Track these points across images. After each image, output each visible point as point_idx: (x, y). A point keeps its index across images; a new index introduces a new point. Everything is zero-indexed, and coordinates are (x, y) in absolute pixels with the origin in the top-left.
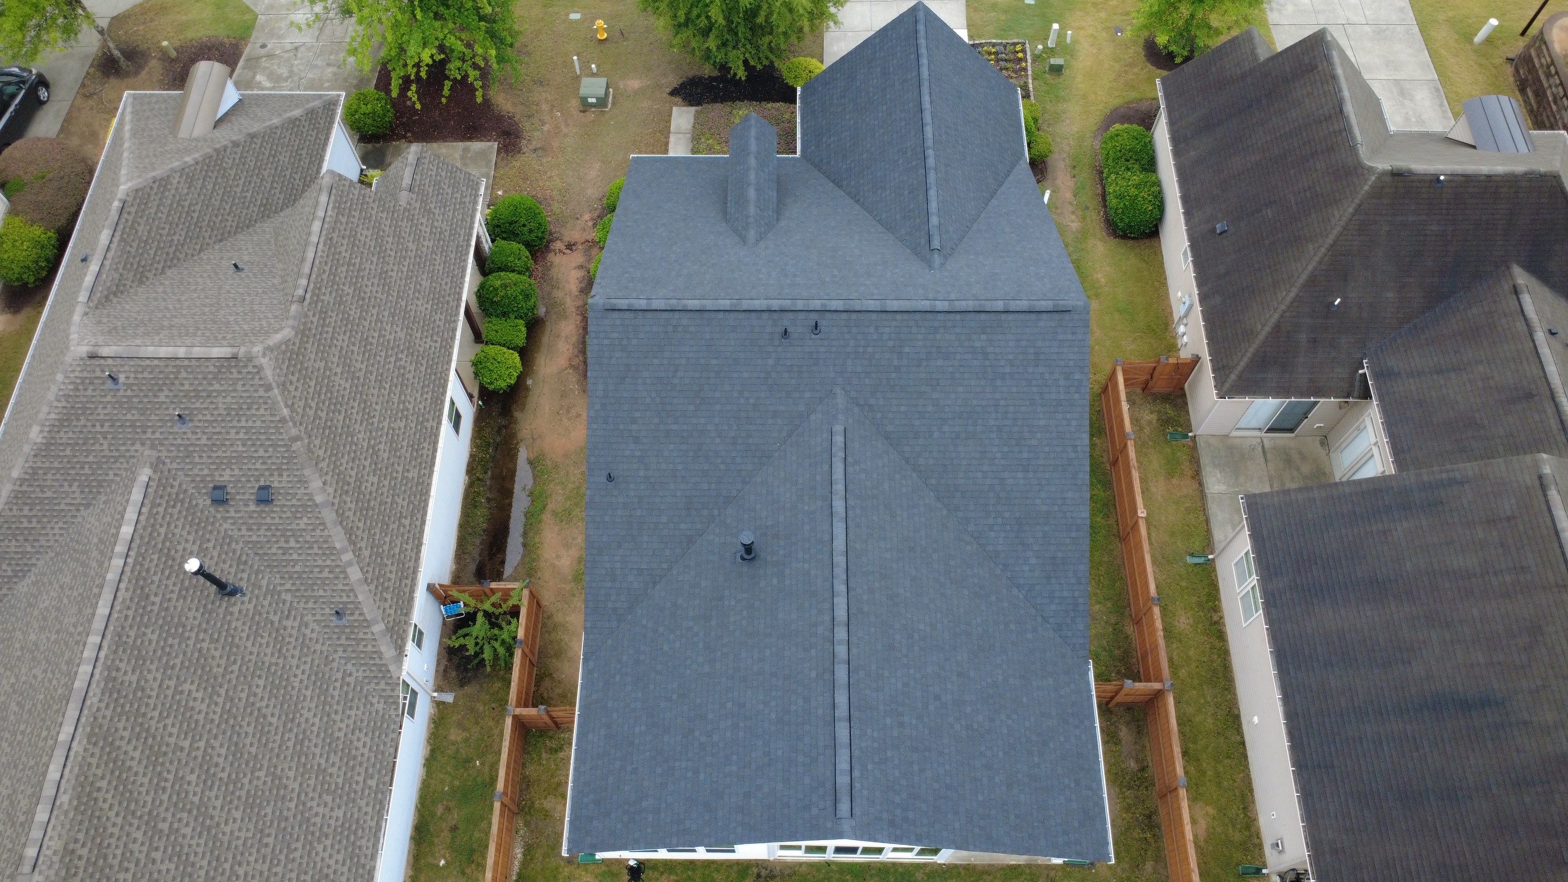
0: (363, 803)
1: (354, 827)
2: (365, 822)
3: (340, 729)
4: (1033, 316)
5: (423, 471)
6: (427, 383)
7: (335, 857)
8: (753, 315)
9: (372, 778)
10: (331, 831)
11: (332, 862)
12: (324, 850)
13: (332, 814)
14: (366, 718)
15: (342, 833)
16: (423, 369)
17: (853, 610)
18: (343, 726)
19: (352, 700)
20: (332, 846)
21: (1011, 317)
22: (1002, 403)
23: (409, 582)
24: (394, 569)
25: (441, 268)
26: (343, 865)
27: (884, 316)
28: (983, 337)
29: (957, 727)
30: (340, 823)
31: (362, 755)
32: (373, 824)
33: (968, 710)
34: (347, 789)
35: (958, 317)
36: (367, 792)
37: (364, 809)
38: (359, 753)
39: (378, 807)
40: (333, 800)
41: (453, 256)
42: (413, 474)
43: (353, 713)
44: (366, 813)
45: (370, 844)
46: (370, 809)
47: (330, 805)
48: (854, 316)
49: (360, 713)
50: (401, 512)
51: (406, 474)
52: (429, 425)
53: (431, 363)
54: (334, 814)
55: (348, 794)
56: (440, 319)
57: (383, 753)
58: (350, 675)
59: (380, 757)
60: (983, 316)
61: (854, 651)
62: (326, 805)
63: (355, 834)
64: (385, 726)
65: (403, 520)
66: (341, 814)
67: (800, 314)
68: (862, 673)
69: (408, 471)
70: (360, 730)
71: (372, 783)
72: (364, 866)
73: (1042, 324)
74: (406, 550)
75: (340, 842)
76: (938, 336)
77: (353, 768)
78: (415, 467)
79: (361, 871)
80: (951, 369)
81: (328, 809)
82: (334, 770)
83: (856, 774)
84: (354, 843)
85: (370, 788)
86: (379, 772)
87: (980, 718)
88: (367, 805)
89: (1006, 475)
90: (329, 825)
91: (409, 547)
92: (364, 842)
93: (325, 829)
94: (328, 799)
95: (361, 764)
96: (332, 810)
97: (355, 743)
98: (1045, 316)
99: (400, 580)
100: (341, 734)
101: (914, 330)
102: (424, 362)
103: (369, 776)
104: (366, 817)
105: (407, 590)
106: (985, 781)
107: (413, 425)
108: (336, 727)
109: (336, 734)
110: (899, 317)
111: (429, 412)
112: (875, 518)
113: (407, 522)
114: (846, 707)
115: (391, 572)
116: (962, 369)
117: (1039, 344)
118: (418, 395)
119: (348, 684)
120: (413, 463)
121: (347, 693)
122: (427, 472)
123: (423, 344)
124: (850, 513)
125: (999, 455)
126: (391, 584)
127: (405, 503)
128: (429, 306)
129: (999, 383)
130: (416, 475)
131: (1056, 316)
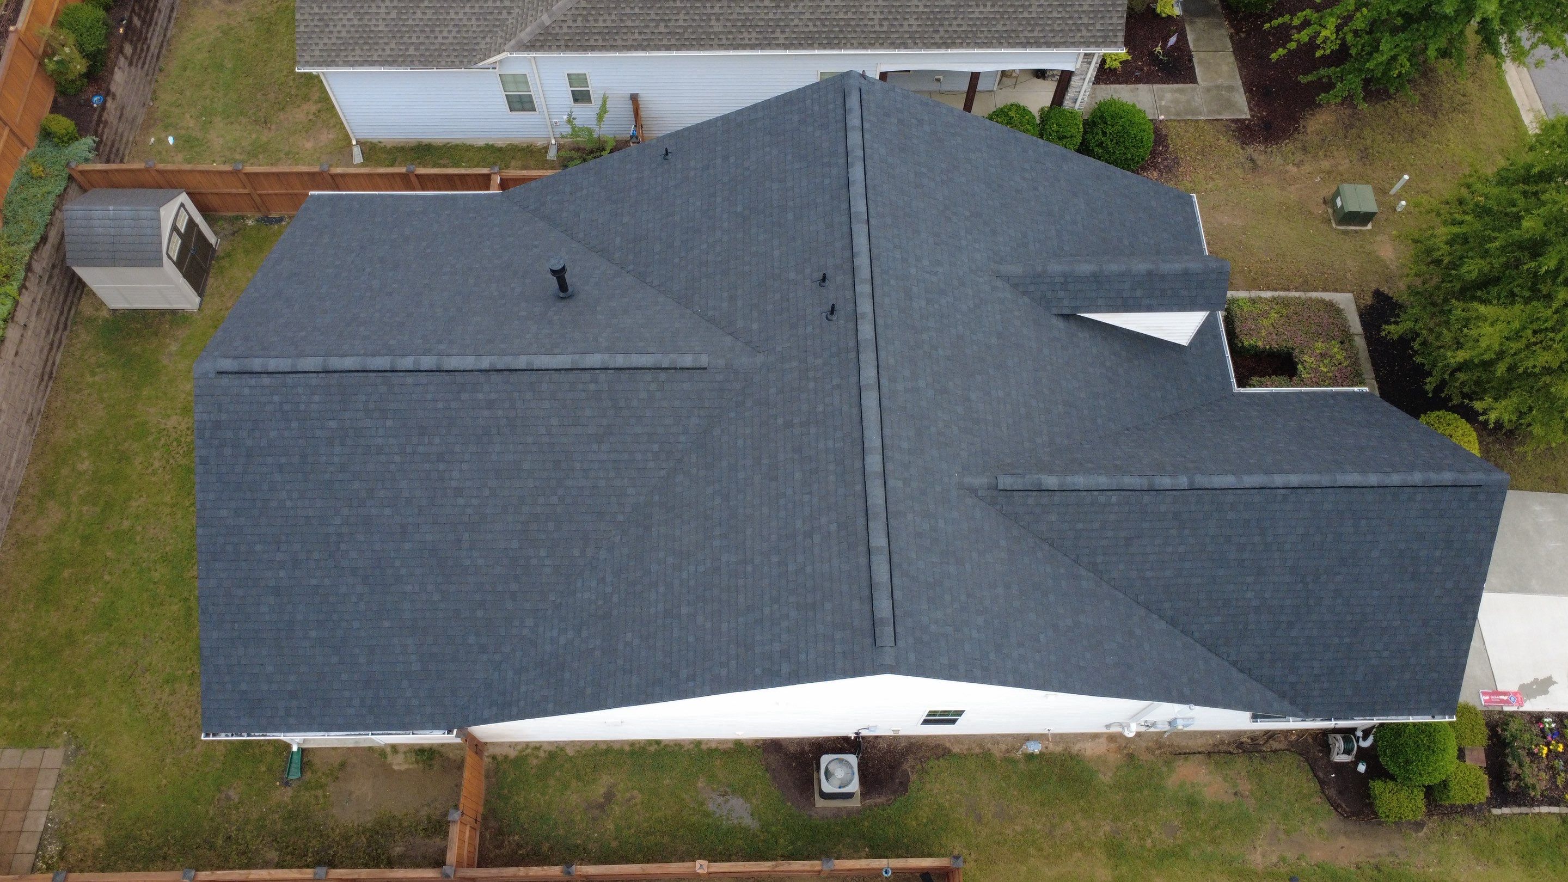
0: (393, 45)
1: (370, 41)
2: (376, 50)
3: (457, 13)
4: (866, 593)
5: (723, 37)
6: (827, 23)
7: (344, 30)
8: (848, 241)
9: (416, 49)
10: (365, 22)
11: (339, 28)
12: (349, 20)
13: (381, 20)
14: (470, 34)
15: (365, 31)
16: (841, 15)
17: (459, 378)
18: (461, 15)
19: (485, 19)
20: (353, 26)
21: (863, 561)
22: (749, 568)
23: (600, 43)
24: (609, 24)
25: (977, 15)
26: (337, 38)
27: (855, 391)
28: (833, 527)
29: (338, 521)
30: (373, 28)
31: (436, 38)
32: (375, 58)
33: (361, 537)
34: (404, 29)
35: (859, 487)
36: (403, 47)
37: (387, 48)
38: (437, 34)
39: (390, 59)
40: (393, 19)
41: (999, 27)
42: (717, 26)
43: (474, 22)
44: (384, 50)
45: (357, 58)
46: (388, 52)
47: (388, 17)
48: (853, 355)
49: (474, 28)
50: (670, 20)
51: (713, 18)
52: (778, 34)
53: (852, 23)
54: (380, 22)
55: (399, 31)
56: (910, 26)
57: (440, 56)
58: (509, 13)
59: (436, 54)
60: (861, 521)
61: (410, 380)
62: (388, 13)
63: (365, 43)
64: (466, 53)
65: (662, 24)
66: (380, 28)
67: (852, 292)
68: (383, 389)
69: (718, 20)
70: (458, 32)
71: (411, 51)
72: (337, 56)
73: (856, 605)
74: (633, 33)
75: (357, 31)
76: (832, 467)
77: (422, 31)
78: (725, 26)
79: (333, 54)
80: (790, 491)
81: (384, 16)
82: (419, 14)
83: (266, 380)
84: (356, 43)
85: (407, 49)
86: (422, 55)
87: (354, 554)
88: (392, 50)
89: (662, 589)
90: (370, 20)
91: (636, 36)
92: (358, 52)
93: (367, 17)
94: (393, 15)
95: (427, 37)
96: (384, 19)
97: (446, 29)
98: (867, 607)
99: (599, 33)
100: (453, 16)
101: (839, 434)
102: (850, 16)
103: (417, 46)
104: (380, 50)
105: (592, 43)
106: (280, 556)
107: (771, 16)
108: (458, 10)
109: (452, 11)
110: (855, 411)
111: (794, 32)
112: (588, 412)
113: (662, 29)
114: (339, 368)
115: (604, 21)
116: (790, 505)
117: (828, 606)
118: (808, 16)
119: (500, 13)
120: (729, 24)
121: (491, 13)
122: (724, 41)
123: (872, 9)
124: (586, 376)
125: (684, 575)
126: (592, 24)
127: (681, 23)
128: (921, 9)
129: (775, 559)
130: (716, 29)
131: (867, 625)
